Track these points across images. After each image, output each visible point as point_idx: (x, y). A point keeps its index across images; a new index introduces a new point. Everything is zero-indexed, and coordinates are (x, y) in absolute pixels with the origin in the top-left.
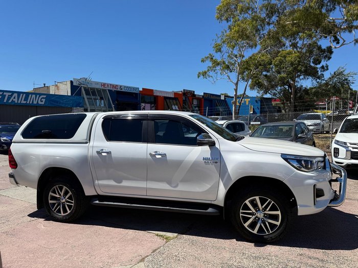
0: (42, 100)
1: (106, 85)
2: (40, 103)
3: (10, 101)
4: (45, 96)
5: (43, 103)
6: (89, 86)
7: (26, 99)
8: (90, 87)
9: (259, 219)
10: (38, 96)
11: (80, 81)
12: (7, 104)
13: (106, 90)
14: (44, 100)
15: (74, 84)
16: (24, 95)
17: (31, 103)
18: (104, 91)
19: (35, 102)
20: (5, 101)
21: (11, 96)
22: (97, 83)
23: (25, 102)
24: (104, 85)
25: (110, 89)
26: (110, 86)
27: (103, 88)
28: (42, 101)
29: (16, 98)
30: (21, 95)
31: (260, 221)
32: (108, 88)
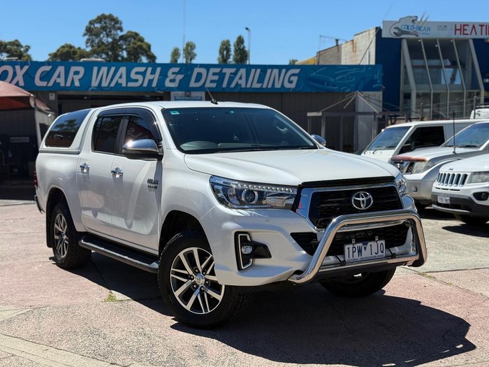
0: (292, 78)
1: (469, 29)
2: (287, 85)
3: (233, 85)
4: (297, 71)
5: (293, 86)
6: (420, 36)
7: (261, 80)
8: (425, 36)
9: (198, 286)
10: (284, 71)
11: (399, 26)
12: (227, 90)
13: (466, 41)
14: (295, 79)
15: (385, 35)
16: (259, 71)
17: (270, 86)
18: (462, 43)
19: (278, 85)
20: (224, 85)
21: (235, 74)
22: (443, 26)
23: (259, 86)
24: (463, 27)
25: (479, 36)
26: (478, 29)
27: (459, 36)
28: (290, 82)
29: (244, 78)
30: (253, 70)
31: (198, 291)
32: (473, 36)
